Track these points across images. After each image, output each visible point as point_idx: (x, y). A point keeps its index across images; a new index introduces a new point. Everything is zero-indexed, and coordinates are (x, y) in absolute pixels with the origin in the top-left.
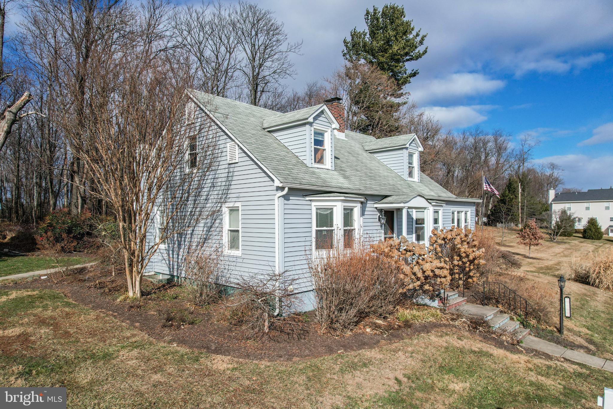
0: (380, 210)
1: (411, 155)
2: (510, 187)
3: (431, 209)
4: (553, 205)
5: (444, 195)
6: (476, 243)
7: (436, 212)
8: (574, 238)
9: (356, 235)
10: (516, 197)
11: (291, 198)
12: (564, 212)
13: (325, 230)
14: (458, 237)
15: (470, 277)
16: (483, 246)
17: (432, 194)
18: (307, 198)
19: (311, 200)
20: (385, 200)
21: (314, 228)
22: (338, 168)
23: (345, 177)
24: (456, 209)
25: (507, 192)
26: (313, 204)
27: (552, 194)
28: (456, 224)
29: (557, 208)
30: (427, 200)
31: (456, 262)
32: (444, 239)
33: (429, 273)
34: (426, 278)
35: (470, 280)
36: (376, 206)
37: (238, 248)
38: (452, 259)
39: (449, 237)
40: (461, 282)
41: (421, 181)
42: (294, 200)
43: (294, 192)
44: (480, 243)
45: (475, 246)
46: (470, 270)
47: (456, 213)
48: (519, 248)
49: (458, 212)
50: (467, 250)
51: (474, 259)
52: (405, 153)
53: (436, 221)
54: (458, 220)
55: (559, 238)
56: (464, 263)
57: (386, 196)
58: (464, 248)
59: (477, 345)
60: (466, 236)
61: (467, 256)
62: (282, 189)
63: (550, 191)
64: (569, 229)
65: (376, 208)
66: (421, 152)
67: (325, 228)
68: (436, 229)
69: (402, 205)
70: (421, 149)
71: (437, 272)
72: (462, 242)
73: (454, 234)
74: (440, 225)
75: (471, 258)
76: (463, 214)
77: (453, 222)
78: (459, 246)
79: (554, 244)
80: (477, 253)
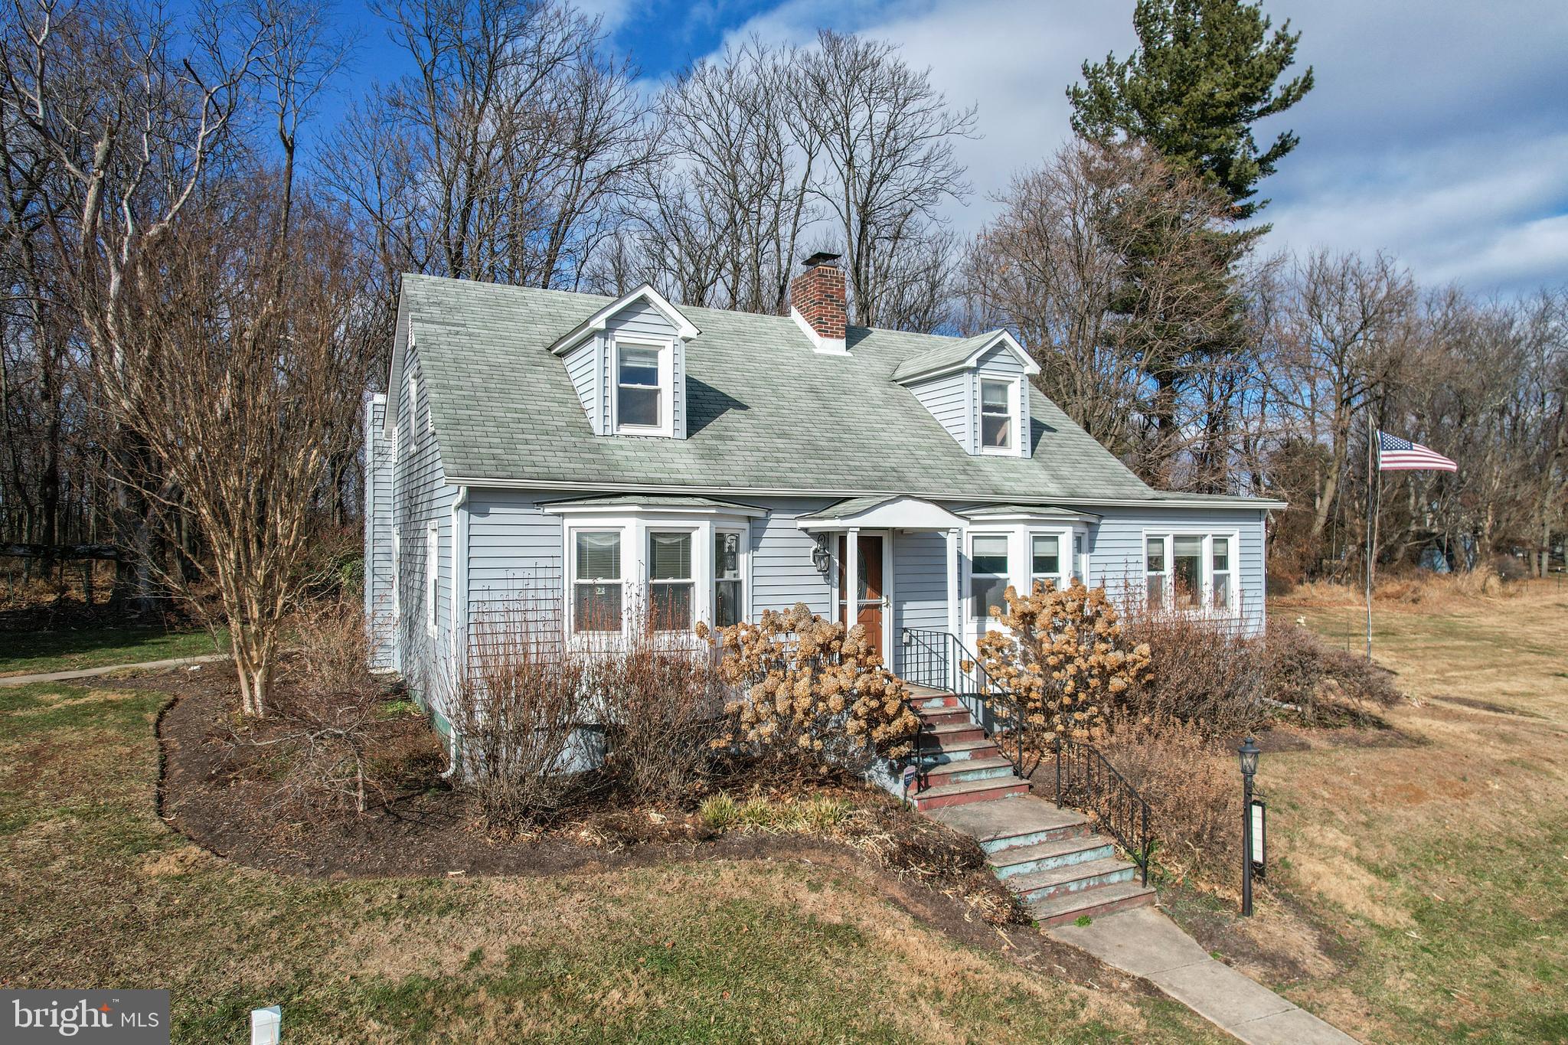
5: (1121, 491)
9: (699, 598)
11: (492, 510)
13: (600, 585)
18: (548, 510)
19: (558, 515)
21: (571, 579)
24: (1172, 528)
26: (568, 522)
28: (1169, 571)
36: (804, 524)
47: (1168, 541)
49: (1182, 539)
52: (966, 383)
53: (1045, 564)
57: (840, 500)
65: (806, 530)
66: (1035, 376)
67: (600, 581)
76: (1205, 543)
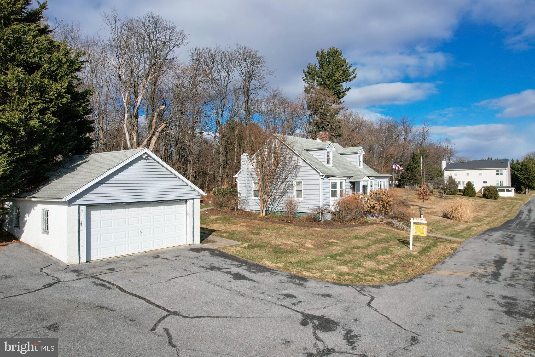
0: (350, 182)
1: (359, 156)
2: (414, 158)
3: (370, 180)
4: (445, 172)
5: (374, 174)
6: (389, 195)
7: (371, 182)
8: (458, 195)
9: (344, 192)
10: (419, 166)
12: (451, 178)
13: (334, 190)
14: (382, 193)
15: (387, 209)
16: (392, 197)
17: (369, 174)
20: (352, 178)
21: (331, 189)
22: (335, 166)
23: (338, 169)
24: (379, 180)
25: (412, 162)
26: (330, 180)
27: (444, 164)
28: (379, 187)
29: (447, 174)
30: (368, 177)
31: (381, 203)
32: (375, 194)
33: (372, 205)
34: (372, 207)
35: (387, 211)
36: (349, 180)
37: (301, 197)
38: (379, 202)
39: (378, 193)
40: (383, 211)
41: (364, 168)
42: (326, 179)
43: (327, 177)
44: (390, 195)
45: (388, 196)
46: (387, 207)
47: (379, 182)
48: (418, 202)
49: (381, 181)
50: (385, 198)
51: (388, 202)
52: (357, 155)
53: (371, 186)
54: (381, 185)
55: (445, 196)
56: (384, 204)
57: (352, 176)
58: (384, 197)
59: (390, 228)
60: (385, 192)
61: (385, 201)
62: (323, 176)
63: (443, 162)
64: (453, 190)
66: (363, 155)
68: (371, 189)
69: (360, 180)
70: (364, 153)
71: (375, 205)
72: (383, 195)
73: (379, 191)
74: (373, 188)
75: (387, 201)
76: (383, 182)
77: (378, 187)
78: (382, 196)
79: (442, 200)
80: (390, 199)
